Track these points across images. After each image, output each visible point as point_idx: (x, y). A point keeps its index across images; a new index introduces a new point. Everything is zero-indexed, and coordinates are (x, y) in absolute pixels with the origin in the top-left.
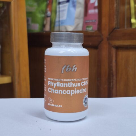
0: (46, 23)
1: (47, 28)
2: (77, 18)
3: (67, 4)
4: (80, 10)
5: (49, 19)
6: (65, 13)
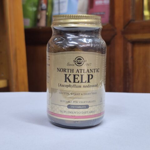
0: (41, 17)
1: (43, 23)
5: (44, 13)
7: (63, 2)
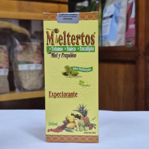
2: (120, 33)
3: (110, 19)
4: (122, 25)
6: (109, 28)
7: (107, 26)
